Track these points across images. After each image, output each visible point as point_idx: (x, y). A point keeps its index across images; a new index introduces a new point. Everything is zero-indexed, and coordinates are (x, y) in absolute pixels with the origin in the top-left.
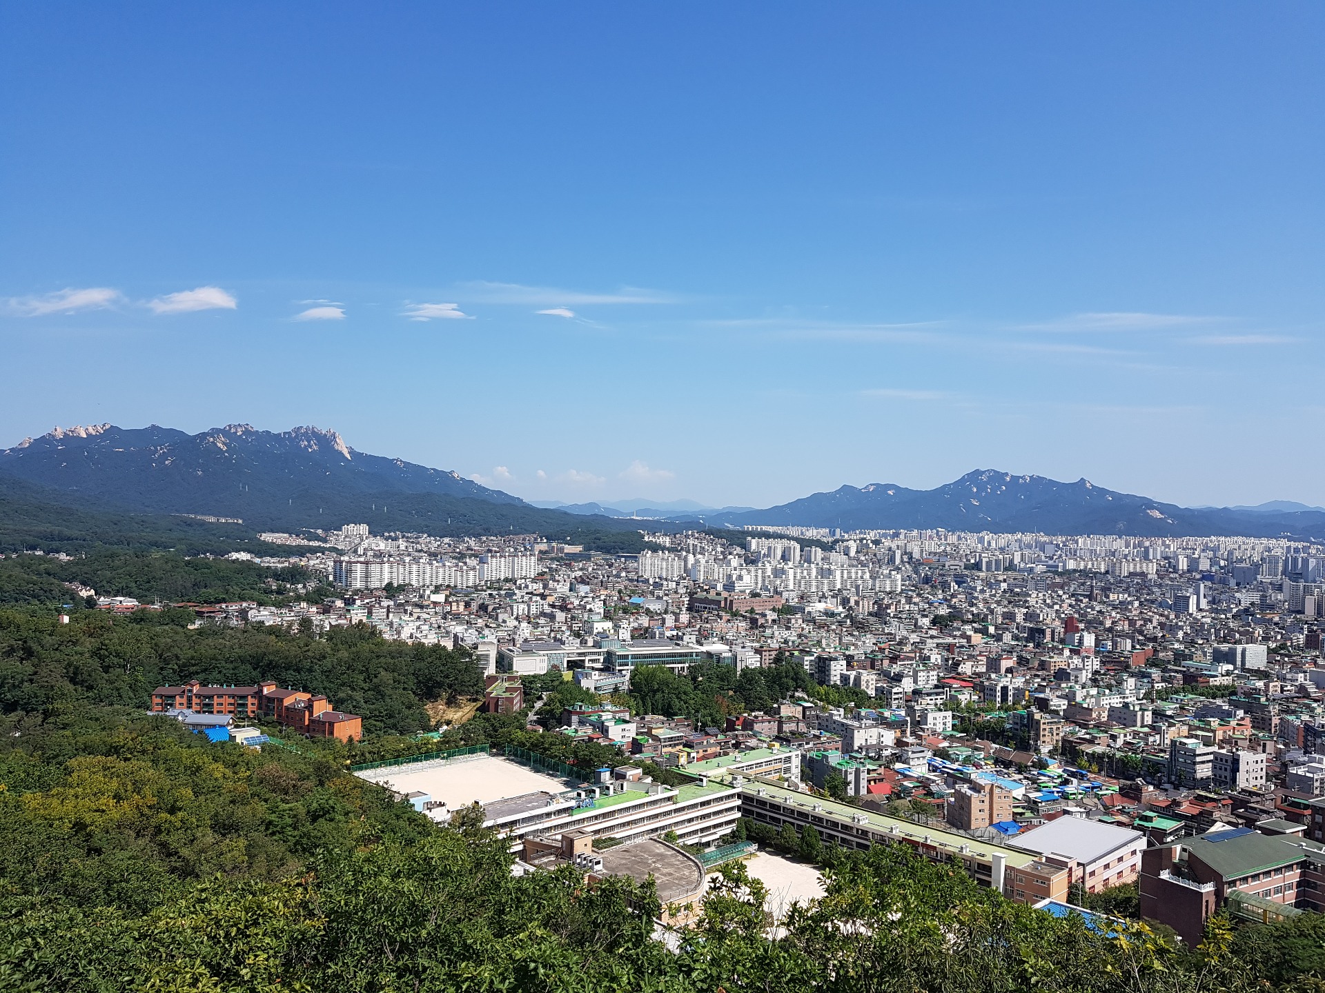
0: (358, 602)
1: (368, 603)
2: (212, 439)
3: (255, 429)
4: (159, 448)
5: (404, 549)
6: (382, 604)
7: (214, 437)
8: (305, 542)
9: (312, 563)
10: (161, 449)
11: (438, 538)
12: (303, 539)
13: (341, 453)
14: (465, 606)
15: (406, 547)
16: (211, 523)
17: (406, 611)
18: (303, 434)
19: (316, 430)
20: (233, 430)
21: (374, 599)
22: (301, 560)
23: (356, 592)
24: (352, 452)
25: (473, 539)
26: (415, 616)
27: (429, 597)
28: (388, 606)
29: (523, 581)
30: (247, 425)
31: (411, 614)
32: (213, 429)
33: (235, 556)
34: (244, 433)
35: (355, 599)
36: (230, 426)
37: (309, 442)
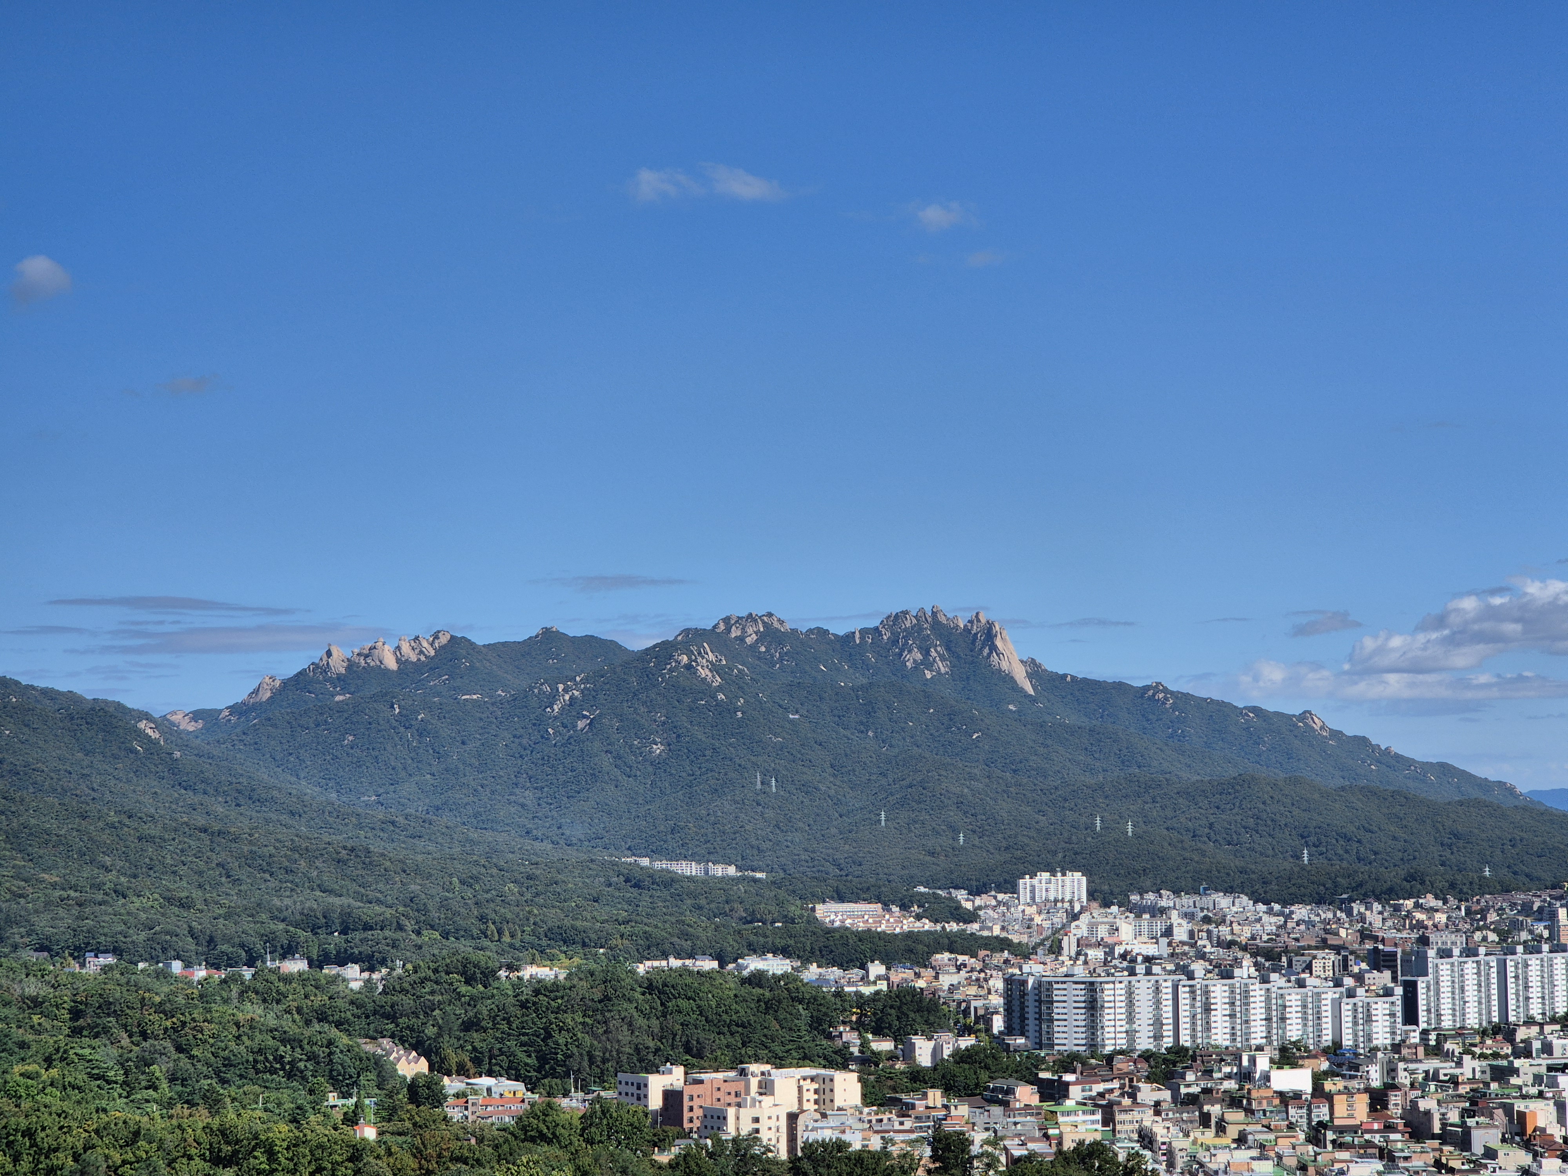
0: (1076, 1093)
1: (1101, 1095)
2: (685, 659)
3: (788, 626)
4: (561, 687)
5: (1185, 937)
6: (1140, 1097)
7: (689, 653)
8: (927, 925)
9: (946, 981)
10: (566, 691)
11: (1277, 907)
12: (918, 917)
13: (1009, 679)
14: (1373, 1108)
15: (1191, 934)
16: (690, 879)
17: (1205, 1121)
18: (909, 633)
19: (943, 620)
20: (735, 633)
21: (1116, 1084)
22: (918, 975)
23: (1067, 1063)
24: (1035, 671)
25: (1377, 906)
26: (1233, 1132)
27: (1267, 1078)
28: (1157, 1104)
29: (1535, 1029)
30: (770, 615)
31: (1221, 1128)
32: (687, 631)
33: (753, 964)
34: (762, 637)
35: (1067, 1084)
36: (726, 620)
37: (926, 653)
